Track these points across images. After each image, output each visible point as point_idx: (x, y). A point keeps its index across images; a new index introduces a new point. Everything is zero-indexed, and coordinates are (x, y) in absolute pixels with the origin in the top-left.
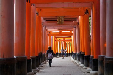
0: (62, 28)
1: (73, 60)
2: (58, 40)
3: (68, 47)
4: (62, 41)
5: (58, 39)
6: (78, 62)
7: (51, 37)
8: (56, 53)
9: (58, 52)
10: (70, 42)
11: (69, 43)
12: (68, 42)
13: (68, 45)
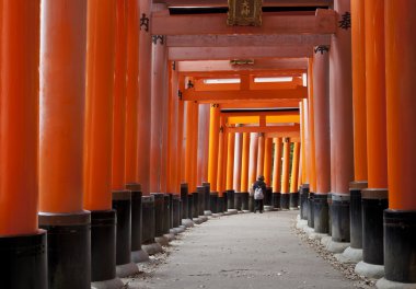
0: (251, 52)
1: (312, 233)
2: (233, 127)
3: (280, 162)
4: (254, 129)
5: (235, 120)
6: (341, 245)
7: (201, 107)
8: (225, 194)
9: (235, 188)
10: (288, 140)
11: (285, 144)
12: (280, 140)
13: (280, 156)
